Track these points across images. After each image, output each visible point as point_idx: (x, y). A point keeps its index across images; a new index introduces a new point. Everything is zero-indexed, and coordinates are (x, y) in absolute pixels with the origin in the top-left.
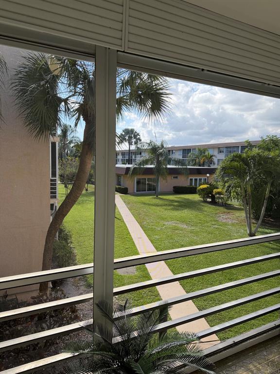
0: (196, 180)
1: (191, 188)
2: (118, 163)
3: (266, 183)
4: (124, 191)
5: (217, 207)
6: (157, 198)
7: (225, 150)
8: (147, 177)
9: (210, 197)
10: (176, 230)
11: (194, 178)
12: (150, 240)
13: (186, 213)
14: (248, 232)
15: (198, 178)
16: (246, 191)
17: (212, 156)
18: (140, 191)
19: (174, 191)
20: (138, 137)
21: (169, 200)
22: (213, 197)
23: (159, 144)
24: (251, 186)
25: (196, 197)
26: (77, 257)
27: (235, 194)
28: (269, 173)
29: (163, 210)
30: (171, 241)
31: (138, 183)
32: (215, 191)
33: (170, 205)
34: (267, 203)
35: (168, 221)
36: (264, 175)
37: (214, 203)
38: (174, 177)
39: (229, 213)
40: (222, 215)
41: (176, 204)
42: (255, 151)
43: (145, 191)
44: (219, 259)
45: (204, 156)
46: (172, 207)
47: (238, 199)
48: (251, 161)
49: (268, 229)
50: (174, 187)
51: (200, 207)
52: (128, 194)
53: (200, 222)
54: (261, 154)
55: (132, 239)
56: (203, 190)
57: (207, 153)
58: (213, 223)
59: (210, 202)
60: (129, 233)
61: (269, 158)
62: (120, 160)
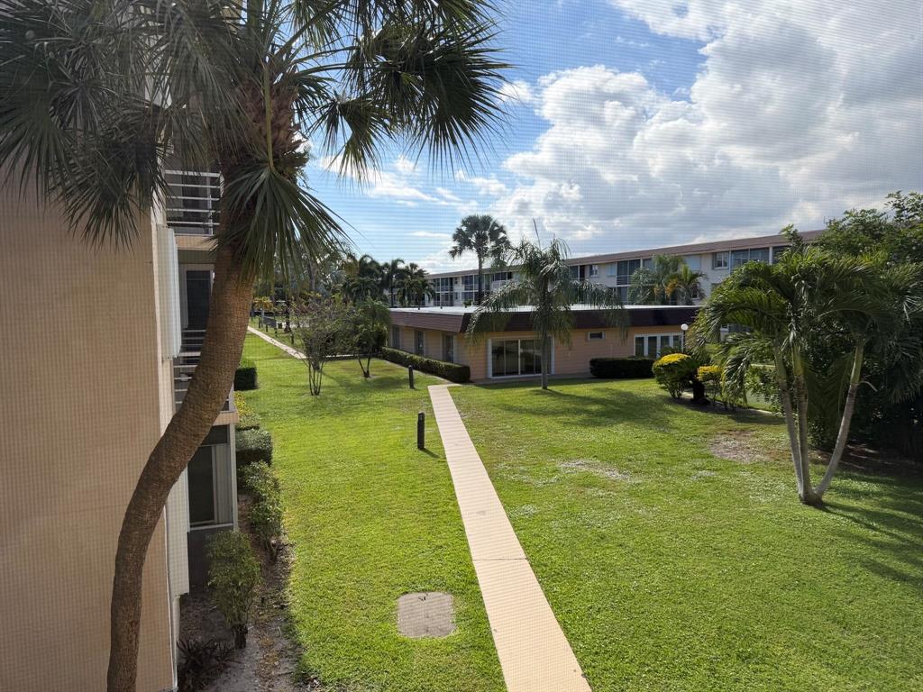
0: (652, 340)
1: (639, 362)
2: (455, 302)
3: (849, 348)
4: (460, 376)
5: (710, 416)
6: (545, 392)
7: (730, 259)
8: (519, 337)
9: (690, 386)
10: (589, 486)
11: (646, 336)
12: (510, 517)
13: (620, 434)
14: (801, 492)
15: (659, 336)
16: (788, 371)
17: (696, 276)
18: (502, 374)
19: (591, 372)
20: (502, 235)
21: (578, 397)
22: (698, 388)
23: (545, 249)
24: (805, 355)
25: (649, 388)
26: (293, 576)
27: (758, 379)
28: (856, 318)
29: (558, 426)
30: (570, 523)
31: (498, 352)
32: (702, 370)
33: (578, 412)
34: (855, 405)
35: (569, 459)
36: (841, 323)
37: (700, 403)
38: (592, 336)
39: (743, 431)
40: (723, 438)
41: (594, 408)
42: (813, 256)
43: (516, 373)
44: (711, 584)
45: (673, 277)
46: (584, 416)
47: (767, 394)
48: (800, 285)
49: (859, 479)
50: (593, 362)
51: (660, 415)
52: (471, 382)
53: (661, 460)
54: (830, 262)
55: (460, 517)
56: (670, 368)
57: (681, 270)
58: (698, 463)
59: (692, 400)
60: (454, 497)
61: (854, 274)
62: (460, 296)
